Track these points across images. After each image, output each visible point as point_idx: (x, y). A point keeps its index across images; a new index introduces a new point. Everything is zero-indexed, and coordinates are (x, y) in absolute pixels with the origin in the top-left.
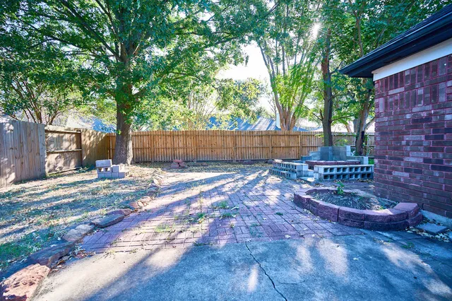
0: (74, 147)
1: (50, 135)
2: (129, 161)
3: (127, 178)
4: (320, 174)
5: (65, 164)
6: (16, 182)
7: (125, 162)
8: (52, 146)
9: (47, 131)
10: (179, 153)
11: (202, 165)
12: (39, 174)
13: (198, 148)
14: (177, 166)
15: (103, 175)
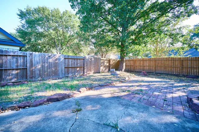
0: (108, 64)
1: (102, 61)
2: (123, 70)
3: (119, 76)
5: (105, 69)
6: (94, 73)
7: (122, 70)
8: (102, 64)
9: (101, 60)
10: (146, 68)
11: (157, 75)
12: (98, 72)
14: (143, 74)
15: (112, 74)
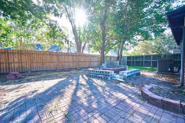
4: (125, 76)
13: (32, 62)
